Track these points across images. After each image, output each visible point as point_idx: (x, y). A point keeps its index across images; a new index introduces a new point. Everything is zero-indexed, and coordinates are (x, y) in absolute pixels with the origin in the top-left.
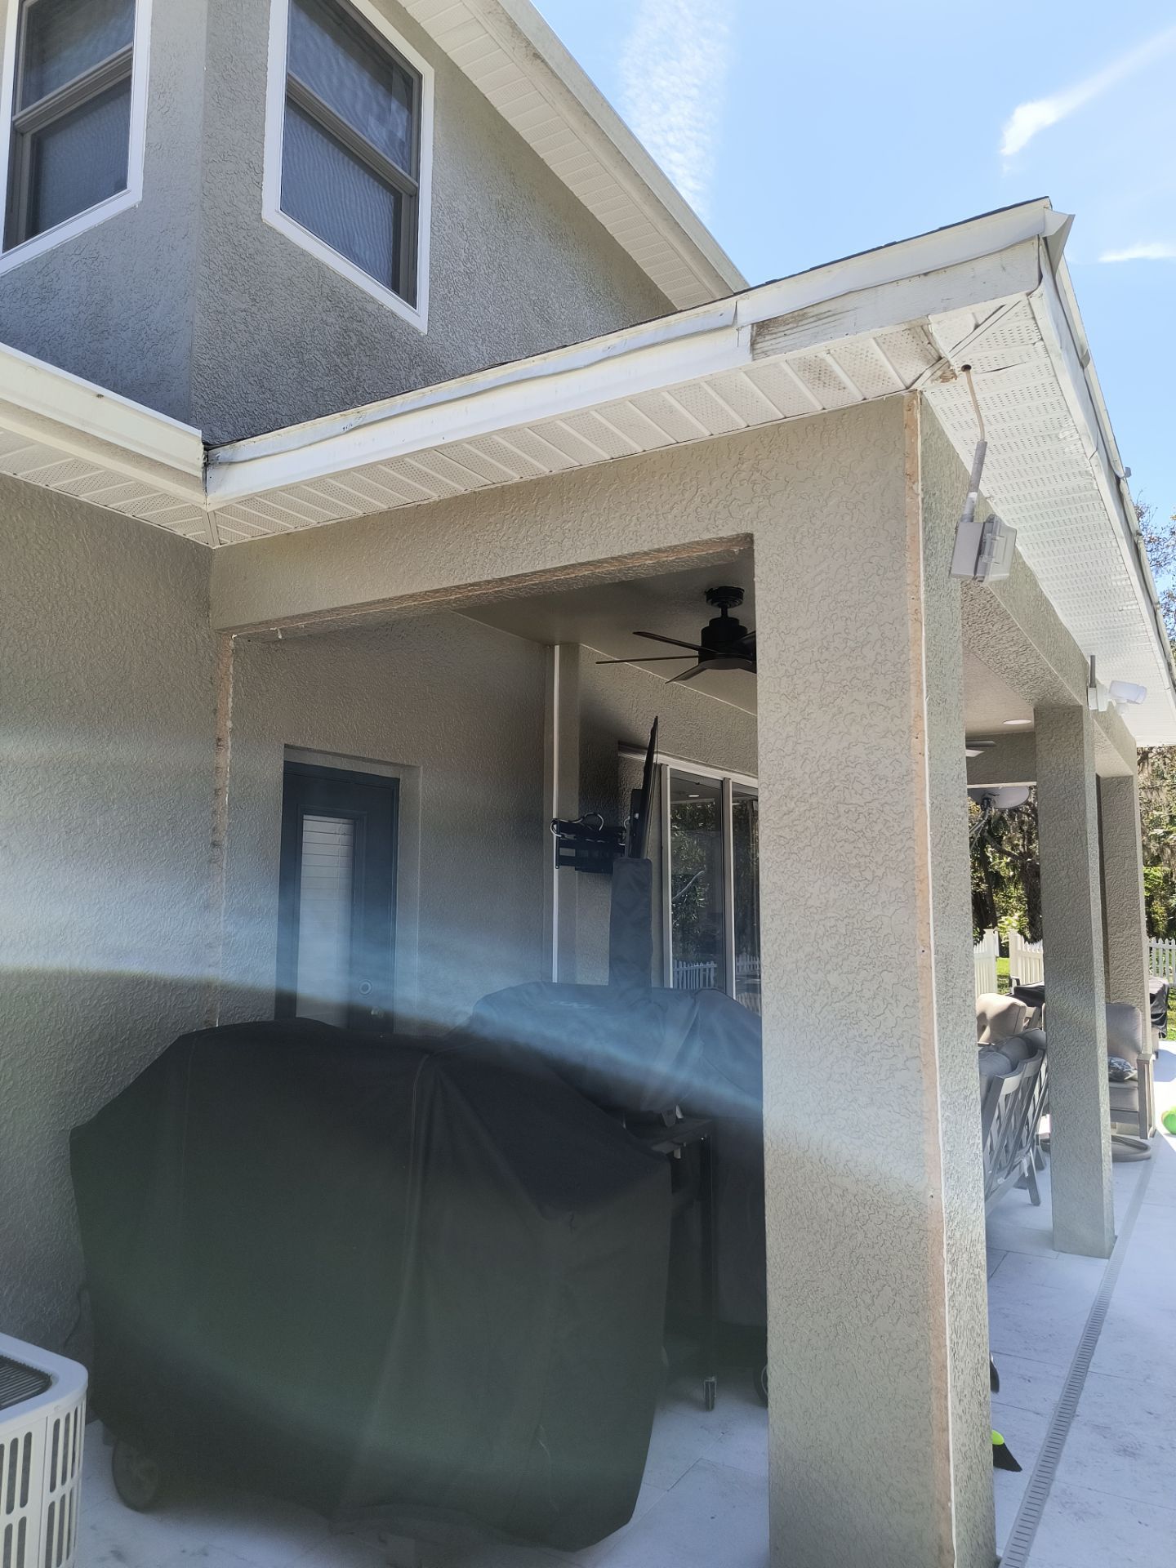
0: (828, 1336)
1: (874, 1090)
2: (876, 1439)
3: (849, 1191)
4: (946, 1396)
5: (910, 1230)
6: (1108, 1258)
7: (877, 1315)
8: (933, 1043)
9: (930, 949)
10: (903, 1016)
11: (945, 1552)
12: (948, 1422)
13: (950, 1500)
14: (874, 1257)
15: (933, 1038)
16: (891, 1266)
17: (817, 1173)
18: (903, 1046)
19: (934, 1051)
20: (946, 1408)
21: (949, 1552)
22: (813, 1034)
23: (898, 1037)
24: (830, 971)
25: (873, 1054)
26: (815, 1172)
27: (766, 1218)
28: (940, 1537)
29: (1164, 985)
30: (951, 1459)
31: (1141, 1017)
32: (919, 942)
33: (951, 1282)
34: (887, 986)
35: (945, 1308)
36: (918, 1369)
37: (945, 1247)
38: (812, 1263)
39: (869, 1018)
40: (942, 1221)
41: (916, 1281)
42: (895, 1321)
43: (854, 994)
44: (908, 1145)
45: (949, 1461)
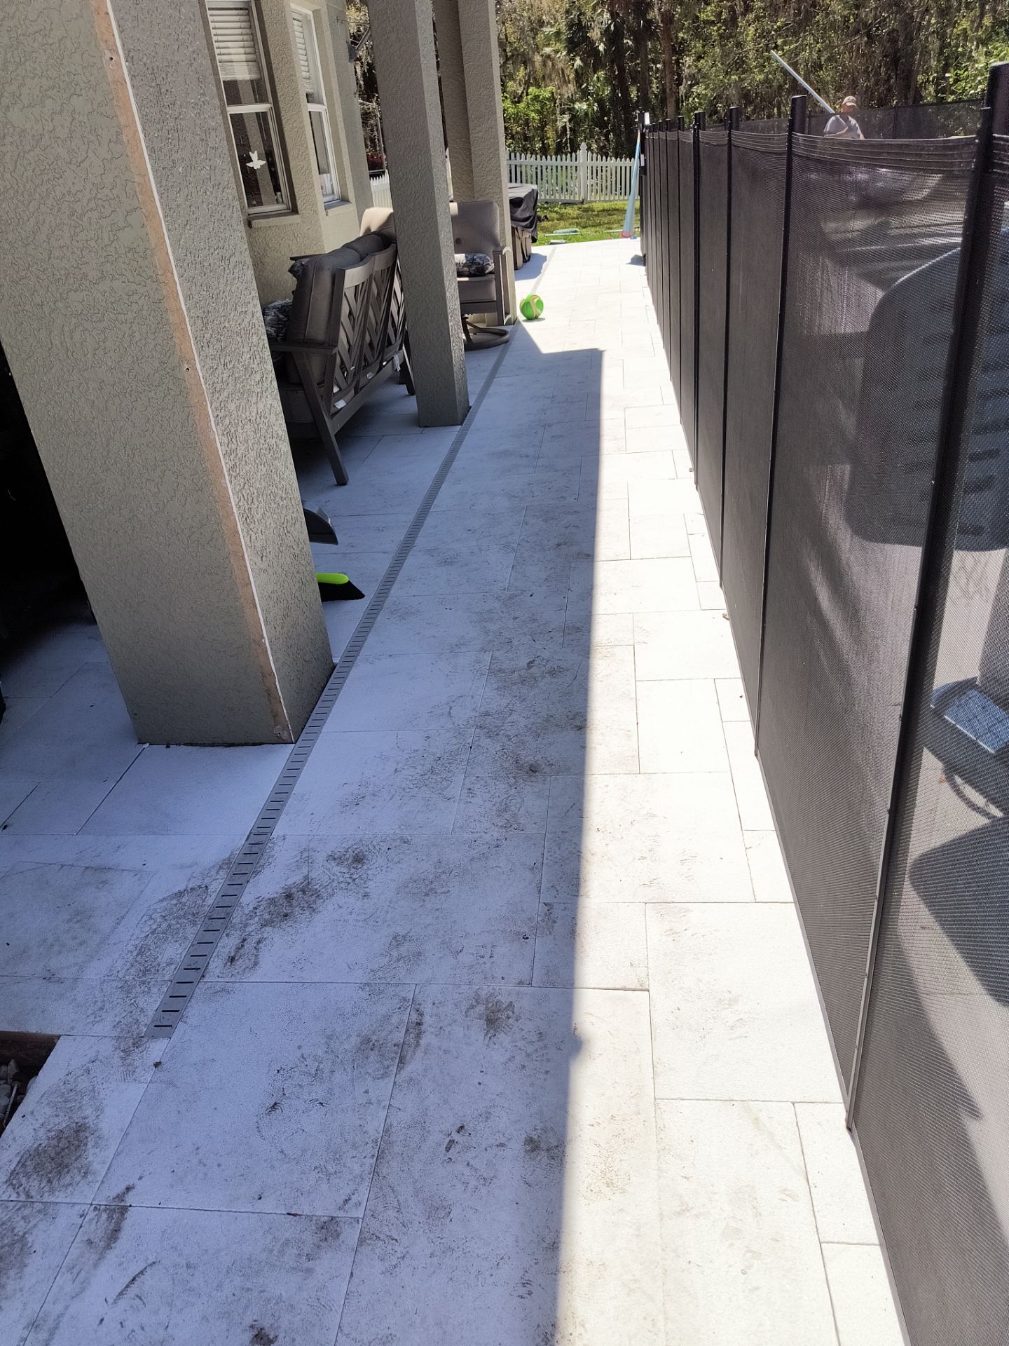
0: (126, 532)
1: (102, 260)
2: (192, 608)
3: (106, 382)
4: (243, 557)
5: (175, 410)
6: (462, 424)
7: (165, 501)
8: (151, 187)
9: (118, 53)
10: (109, 157)
11: (268, 676)
12: (249, 577)
13: (263, 637)
14: (148, 446)
15: (149, 180)
16: (166, 451)
17: (68, 371)
18: (118, 197)
19: (153, 197)
20: (246, 566)
21: (269, 675)
22: (15, 201)
23: (111, 187)
24: (8, 107)
25: (89, 214)
26: (65, 370)
27: (32, 431)
28: (261, 667)
29: (533, 190)
30: (258, 606)
31: (498, 212)
32: (103, 45)
33: (227, 454)
34: (81, 118)
35: (225, 479)
36: (214, 540)
37: (212, 419)
38: (90, 466)
39: (72, 167)
40: (203, 393)
41: (193, 460)
42: (183, 502)
43: (47, 136)
44: (151, 317)
45: (257, 608)
